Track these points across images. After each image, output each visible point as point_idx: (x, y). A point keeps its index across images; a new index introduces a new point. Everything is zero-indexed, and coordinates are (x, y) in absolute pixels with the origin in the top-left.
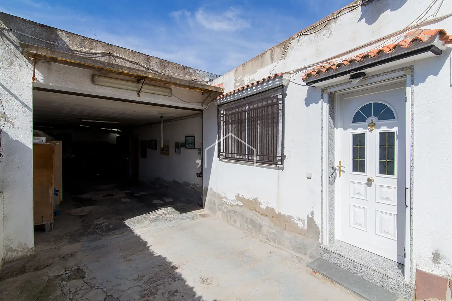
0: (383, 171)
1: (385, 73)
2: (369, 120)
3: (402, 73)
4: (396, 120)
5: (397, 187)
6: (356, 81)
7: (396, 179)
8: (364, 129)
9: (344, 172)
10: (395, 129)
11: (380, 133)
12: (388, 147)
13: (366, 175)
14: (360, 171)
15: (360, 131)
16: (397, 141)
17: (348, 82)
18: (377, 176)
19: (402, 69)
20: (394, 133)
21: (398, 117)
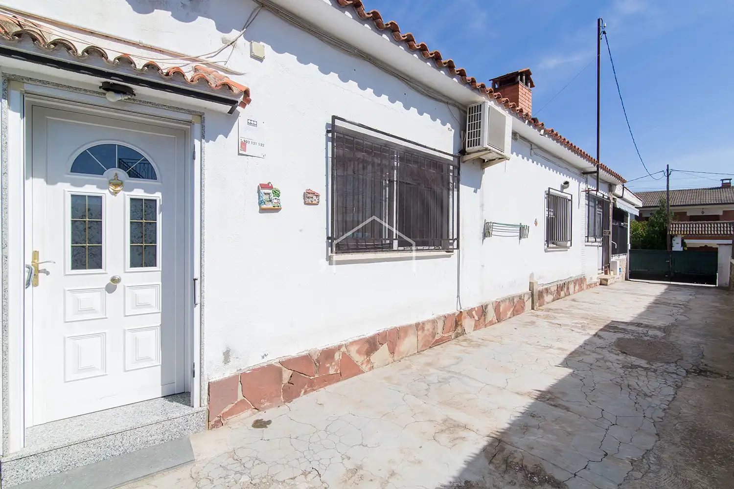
0: (136, 261)
1: (165, 106)
2: (111, 172)
3: (189, 117)
4: (158, 182)
5: (160, 283)
6: (112, 98)
7: (159, 271)
8: (99, 187)
9: (48, 273)
10: (158, 196)
11: (132, 199)
12: (145, 222)
13: (104, 272)
14: (91, 267)
15: (89, 190)
16: (161, 214)
17: (94, 92)
18: (127, 271)
19: (189, 112)
20: (155, 201)
21: (161, 176)
